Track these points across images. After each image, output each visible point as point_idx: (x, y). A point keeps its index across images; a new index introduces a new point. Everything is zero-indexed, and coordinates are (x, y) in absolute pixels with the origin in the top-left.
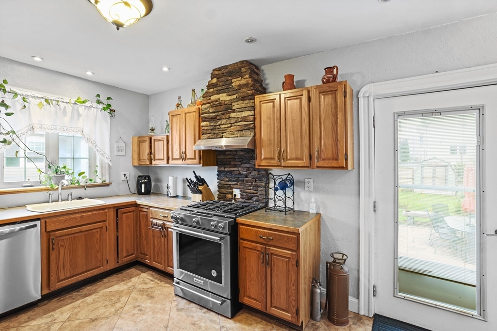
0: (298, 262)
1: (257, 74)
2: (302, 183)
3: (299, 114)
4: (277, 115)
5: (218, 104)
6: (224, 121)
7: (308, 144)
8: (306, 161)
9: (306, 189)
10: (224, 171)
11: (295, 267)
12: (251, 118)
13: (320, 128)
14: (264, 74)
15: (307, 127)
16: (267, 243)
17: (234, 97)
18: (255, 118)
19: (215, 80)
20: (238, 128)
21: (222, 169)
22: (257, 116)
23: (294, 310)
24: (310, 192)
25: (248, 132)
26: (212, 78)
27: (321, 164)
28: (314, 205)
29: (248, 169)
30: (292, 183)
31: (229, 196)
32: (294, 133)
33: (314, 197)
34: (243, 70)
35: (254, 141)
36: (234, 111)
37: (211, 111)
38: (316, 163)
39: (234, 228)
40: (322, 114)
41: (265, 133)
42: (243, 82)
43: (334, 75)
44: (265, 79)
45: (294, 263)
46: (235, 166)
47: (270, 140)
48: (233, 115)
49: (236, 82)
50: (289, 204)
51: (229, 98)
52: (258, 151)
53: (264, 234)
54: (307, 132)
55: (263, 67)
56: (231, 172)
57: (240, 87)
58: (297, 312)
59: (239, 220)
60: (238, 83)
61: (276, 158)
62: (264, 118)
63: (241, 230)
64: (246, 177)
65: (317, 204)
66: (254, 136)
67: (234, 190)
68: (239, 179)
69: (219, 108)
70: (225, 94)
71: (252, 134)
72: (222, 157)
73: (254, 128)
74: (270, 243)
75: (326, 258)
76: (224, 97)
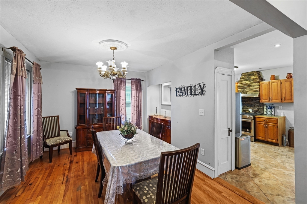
0: (277, 127)
1: (259, 74)
2: (278, 107)
3: (277, 87)
4: (268, 87)
5: (245, 84)
6: (247, 89)
7: (280, 96)
8: (280, 100)
9: (279, 109)
10: (245, 104)
11: (276, 128)
12: (259, 88)
13: (285, 91)
14: (262, 74)
15: (280, 91)
16: (266, 122)
17: (252, 82)
18: (260, 88)
19: (243, 77)
20: (253, 91)
21: (244, 103)
22: (261, 88)
23: (276, 139)
24: (281, 110)
25: (257, 92)
26: (242, 76)
27: (286, 101)
28: (283, 114)
29: (255, 103)
30: (274, 107)
31: (247, 111)
32: (275, 93)
33: (282, 111)
34: (255, 74)
35: (259, 95)
36: (252, 86)
37: (242, 86)
38: (283, 101)
39: (255, 118)
40: (286, 87)
41: (264, 92)
42: (255, 77)
43: (291, 76)
44: (262, 75)
45: (276, 127)
46: (250, 102)
47: (266, 95)
48: (251, 87)
49: (252, 78)
50: (273, 113)
51: (250, 82)
52: (261, 98)
53: (265, 120)
54: (280, 92)
55: (261, 72)
56: (248, 104)
57: (254, 79)
58: (277, 140)
59: (256, 116)
60: (253, 78)
61: (268, 99)
62: (263, 88)
63: (257, 119)
64: (255, 105)
65: (284, 114)
66: (260, 93)
67: (249, 109)
68: (251, 106)
69: (246, 85)
70: (248, 81)
71: (259, 93)
72: (244, 99)
73: (260, 91)
74: (268, 122)
75: (287, 128)
76: (247, 82)
